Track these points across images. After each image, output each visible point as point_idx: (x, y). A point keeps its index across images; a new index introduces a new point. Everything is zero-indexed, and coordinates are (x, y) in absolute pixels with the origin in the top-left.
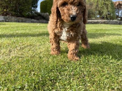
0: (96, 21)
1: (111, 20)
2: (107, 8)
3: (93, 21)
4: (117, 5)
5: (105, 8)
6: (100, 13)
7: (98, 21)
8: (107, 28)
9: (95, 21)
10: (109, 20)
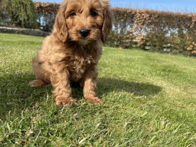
0: (10, 28)
1: (33, 29)
2: (26, 11)
3: (4, 28)
4: (38, 7)
5: (22, 10)
6: (15, 18)
7: (14, 29)
8: (34, 41)
9: (8, 28)
10: (29, 29)
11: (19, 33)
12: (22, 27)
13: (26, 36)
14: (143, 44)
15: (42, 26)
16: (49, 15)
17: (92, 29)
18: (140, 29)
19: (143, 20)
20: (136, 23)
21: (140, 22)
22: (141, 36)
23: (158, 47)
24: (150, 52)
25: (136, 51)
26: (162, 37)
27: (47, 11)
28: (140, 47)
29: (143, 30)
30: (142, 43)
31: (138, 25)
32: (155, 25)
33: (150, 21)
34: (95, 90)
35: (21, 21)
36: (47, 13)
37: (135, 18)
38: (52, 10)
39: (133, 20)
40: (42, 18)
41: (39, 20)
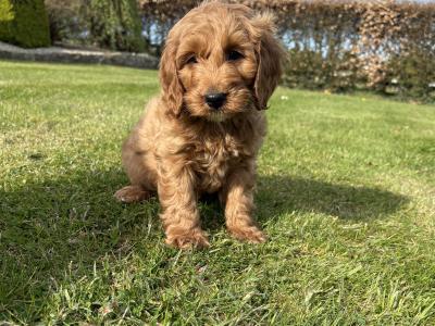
0: (88, 53)
1: (134, 54)
2: (119, 14)
3: (75, 52)
4: (145, 5)
5: (112, 13)
6: (97, 29)
7: (94, 53)
8: (136, 82)
9: (83, 53)
10: (127, 54)
11: (105, 62)
12: (111, 50)
13: (120, 70)
14: (380, 83)
15: (153, 46)
16: (169, 20)
17: (233, 91)
18: (373, 47)
19: (382, 26)
20: (366, 33)
21: (376, 31)
22: (377, 63)
23: (419, 89)
24: (396, 100)
25: (364, 99)
26: (429, 66)
27: (166, 14)
28: (373, 88)
29: (381, 48)
30: (378, 79)
31: (370, 36)
32: (410, 38)
33: (398, 28)
34: (250, 212)
35: (109, 37)
36: (163, 15)
37: (362, 21)
38: (175, 10)
39: (357, 26)
40: (153, 28)
41: (148, 32)
